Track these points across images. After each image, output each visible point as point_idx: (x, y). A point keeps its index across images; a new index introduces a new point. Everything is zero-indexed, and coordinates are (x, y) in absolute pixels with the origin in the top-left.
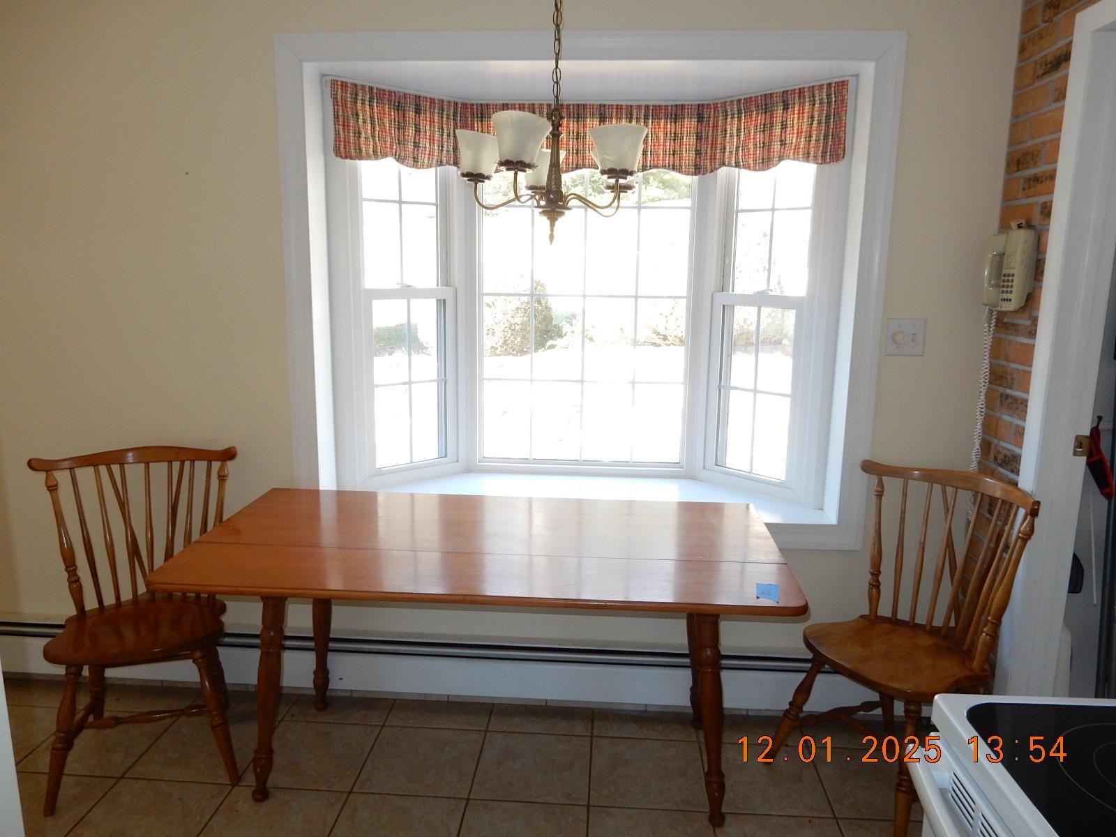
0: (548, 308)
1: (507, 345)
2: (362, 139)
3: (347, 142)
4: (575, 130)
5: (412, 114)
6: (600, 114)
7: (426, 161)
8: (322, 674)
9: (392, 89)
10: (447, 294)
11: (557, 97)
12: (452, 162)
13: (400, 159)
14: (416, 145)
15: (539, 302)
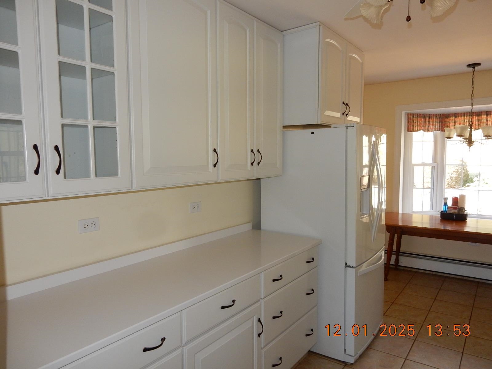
0: (467, 171)
1: (449, 185)
2: (414, 127)
3: (410, 128)
4: (478, 119)
5: (428, 119)
6: (487, 114)
7: (431, 130)
8: (397, 260)
9: (422, 113)
10: (435, 165)
11: (472, 110)
12: (438, 129)
13: (424, 130)
14: (429, 126)
15: (464, 169)
